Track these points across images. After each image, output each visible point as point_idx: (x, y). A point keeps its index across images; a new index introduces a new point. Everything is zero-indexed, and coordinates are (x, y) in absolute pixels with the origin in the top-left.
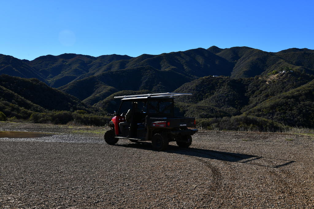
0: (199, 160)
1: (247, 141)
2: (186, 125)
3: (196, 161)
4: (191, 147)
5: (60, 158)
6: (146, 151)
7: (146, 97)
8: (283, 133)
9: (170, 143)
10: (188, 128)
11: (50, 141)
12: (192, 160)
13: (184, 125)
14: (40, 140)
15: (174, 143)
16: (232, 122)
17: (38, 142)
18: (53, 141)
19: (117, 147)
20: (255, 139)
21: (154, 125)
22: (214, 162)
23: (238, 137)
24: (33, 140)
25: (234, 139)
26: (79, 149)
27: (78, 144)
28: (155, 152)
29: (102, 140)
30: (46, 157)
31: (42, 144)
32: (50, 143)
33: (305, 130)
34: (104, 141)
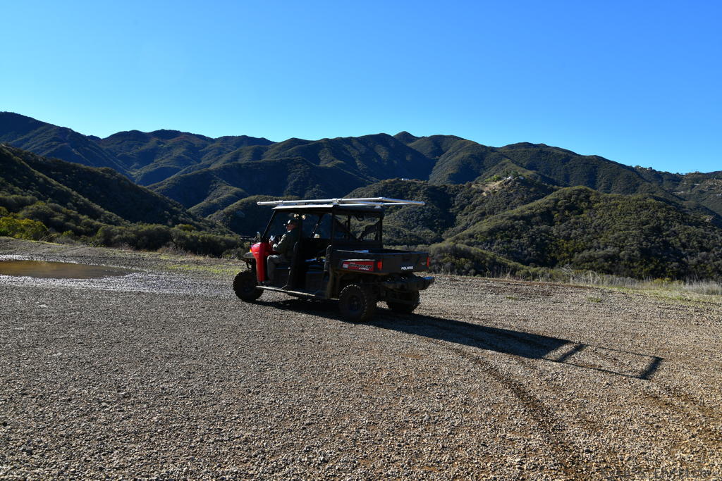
0: (457, 351)
2: (411, 268)
4: (416, 312)
13: (409, 268)
17: (90, 291)
23: (497, 291)
26: (178, 311)
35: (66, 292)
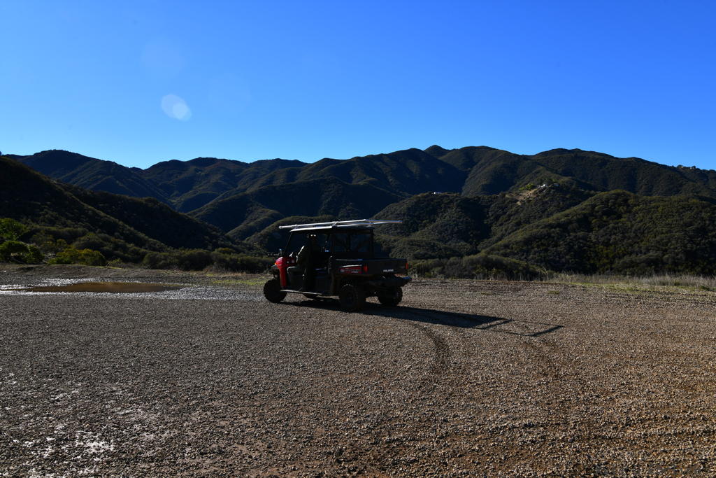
0: (413, 325)
1: (488, 295)
2: (392, 270)
3: (410, 327)
4: (401, 305)
5: (193, 324)
6: (330, 311)
7: (331, 227)
8: (544, 282)
9: (368, 300)
10: (396, 275)
11: (176, 297)
12: (403, 326)
13: (390, 270)
14: (161, 296)
15: (374, 300)
16: (464, 265)
17: (157, 299)
18: (182, 297)
19: (283, 306)
20: (501, 291)
21: (343, 271)
22: (438, 329)
23: (475, 289)
24: (150, 295)
25: (469, 293)
26: (223, 309)
27: (222, 302)
28: (344, 314)
29: (259, 295)
30: (172, 323)
31: (165, 303)
32: (177, 301)
33: (578, 276)
34: (262, 297)
35: (141, 301)
